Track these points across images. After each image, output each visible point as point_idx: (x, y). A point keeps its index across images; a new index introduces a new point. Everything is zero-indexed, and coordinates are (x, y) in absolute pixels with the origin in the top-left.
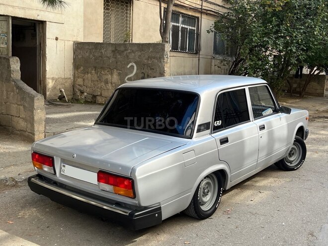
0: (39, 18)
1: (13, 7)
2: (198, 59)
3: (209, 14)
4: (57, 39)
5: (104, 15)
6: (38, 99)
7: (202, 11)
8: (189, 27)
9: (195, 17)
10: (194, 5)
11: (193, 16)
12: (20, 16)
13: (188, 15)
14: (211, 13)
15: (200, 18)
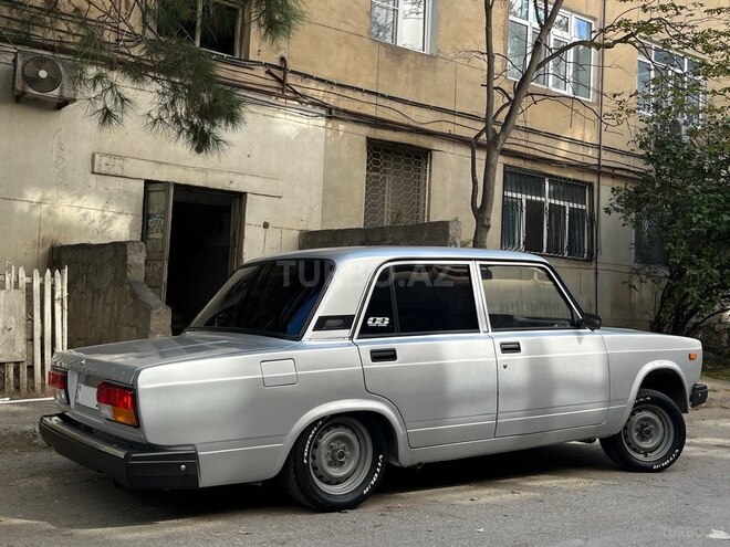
0: (233, 187)
1: (185, 167)
2: (593, 271)
3: (617, 175)
4: (266, 225)
5: (367, 182)
6: (159, 314)
7: (599, 171)
8: (568, 205)
9: (582, 182)
10: (579, 159)
11: (578, 181)
12: (197, 184)
13: (565, 179)
14: (624, 173)
15: (596, 186)
